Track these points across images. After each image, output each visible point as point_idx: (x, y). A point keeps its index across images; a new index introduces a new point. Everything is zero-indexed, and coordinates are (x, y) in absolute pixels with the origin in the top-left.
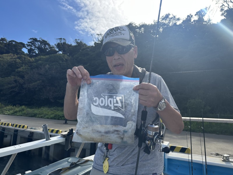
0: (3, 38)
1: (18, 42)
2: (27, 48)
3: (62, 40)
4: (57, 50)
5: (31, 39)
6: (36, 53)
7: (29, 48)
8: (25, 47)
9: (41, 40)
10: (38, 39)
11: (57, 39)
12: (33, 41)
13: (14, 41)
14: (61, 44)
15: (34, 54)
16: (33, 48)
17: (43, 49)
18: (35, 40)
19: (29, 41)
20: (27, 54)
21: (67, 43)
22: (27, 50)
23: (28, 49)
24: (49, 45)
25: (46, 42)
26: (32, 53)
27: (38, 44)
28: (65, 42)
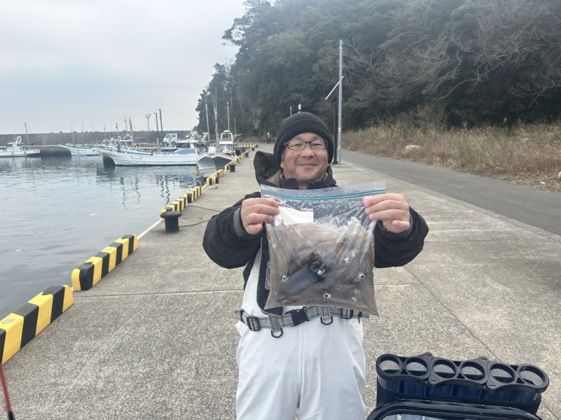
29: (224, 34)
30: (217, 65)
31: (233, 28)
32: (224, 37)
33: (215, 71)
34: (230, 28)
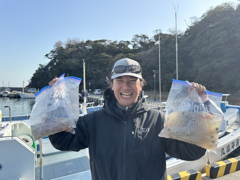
0: (115, 41)
1: (125, 41)
2: (131, 44)
3: (158, 31)
4: (155, 41)
5: (134, 36)
6: (138, 47)
7: (133, 44)
9: (141, 35)
10: (139, 35)
11: (154, 31)
12: (136, 38)
13: (122, 41)
14: (158, 35)
15: (137, 48)
16: (136, 43)
17: (143, 43)
18: (137, 36)
19: (133, 38)
20: (132, 49)
21: (162, 33)
22: (132, 46)
24: (147, 38)
25: (145, 36)
26: (135, 48)
27: (139, 39)
28: (161, 33)
29: (45, 55)
30: (40, 65)
31: (50, 54)
32: (45, 56)
33: (39, 66)
34: (49, 53)
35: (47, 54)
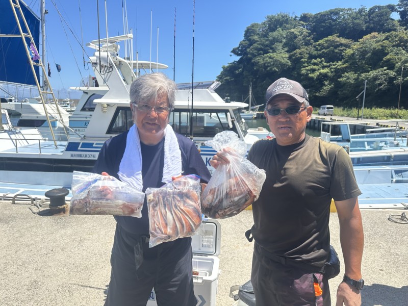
0: (361, 8)
1: (383, 7)
7: (402, 9)
8: (396, 10)
20: (399, 21)
23: (400, 11)
29: (232, 50)
30: (224, 67)
32: (232, 52)
33: (222, 70)
34: (237, 47)
35: (234, 48)
